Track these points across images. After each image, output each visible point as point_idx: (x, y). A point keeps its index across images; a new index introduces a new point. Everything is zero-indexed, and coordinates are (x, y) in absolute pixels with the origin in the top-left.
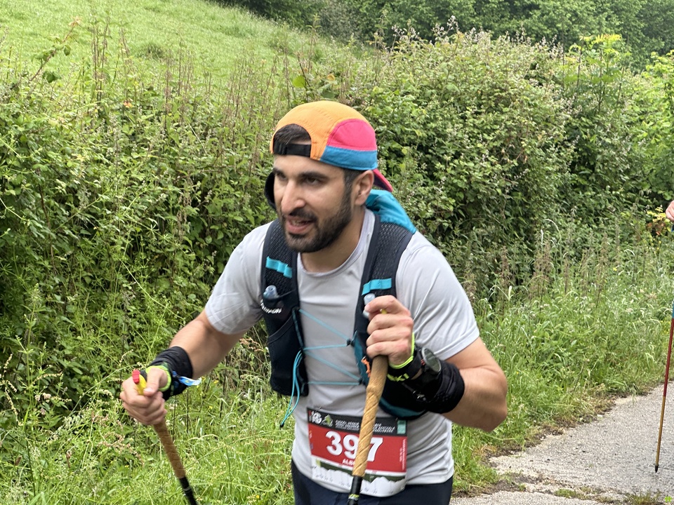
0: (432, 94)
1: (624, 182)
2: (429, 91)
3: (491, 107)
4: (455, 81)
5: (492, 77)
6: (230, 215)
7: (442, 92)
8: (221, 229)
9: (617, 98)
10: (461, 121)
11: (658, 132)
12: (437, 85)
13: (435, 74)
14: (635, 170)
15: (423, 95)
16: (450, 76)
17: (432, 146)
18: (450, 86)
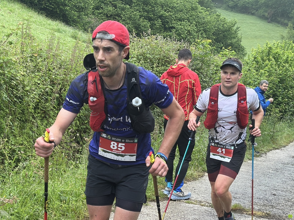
0: (141, 58)
2: (140, 57)
3: (163, 64)
4: (149, 54)
5: (164, 53)
7: (145, 57)
9: (209, 64)
10: (151, 69)
12: (143, 54)
13: (142, 51)
15: (138, 59)
16: (148, 52)
18: (148, 55)
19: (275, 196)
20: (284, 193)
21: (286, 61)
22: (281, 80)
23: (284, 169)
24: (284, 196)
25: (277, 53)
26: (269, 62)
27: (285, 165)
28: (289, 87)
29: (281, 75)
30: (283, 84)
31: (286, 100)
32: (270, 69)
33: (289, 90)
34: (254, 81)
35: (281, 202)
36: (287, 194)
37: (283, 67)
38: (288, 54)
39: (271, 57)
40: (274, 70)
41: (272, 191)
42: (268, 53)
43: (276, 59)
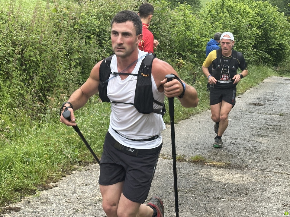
1: (168, 49)
2: (100, 15)
4: (109, 12)
6: (32, 58)
7: (104, 15)
8: (28, 63)
9: (166, 18)
11: (180, 31)
12: (103, 12)
13: (102, 8)
14: (172, 44)
15: (98, 16)
16: (107, 10)
17: (101, 35)
18: (107, 13)
19: (234, 145)
20: (243, 142)
21: (239, 13)
22: (235, 31)
23: (242, 117)
24: (243, 144)
25: (230, 6)
26: (223, 14)
27: (243, 113)
28: (242, 37)
29: (234, 26)
30: (237, 34)
31: (241, 49)
32: (224, 20)
33: (243, 40)
34: (210, 33)
35: (240, 151)
36: (246, 142)
37: (237, 19)
38: (241, 6)
39: (225, 10)
40: (228, 22)
41: (231, 141)
42: (222, 6)
43: (230, 11)
